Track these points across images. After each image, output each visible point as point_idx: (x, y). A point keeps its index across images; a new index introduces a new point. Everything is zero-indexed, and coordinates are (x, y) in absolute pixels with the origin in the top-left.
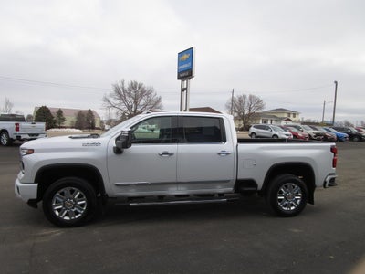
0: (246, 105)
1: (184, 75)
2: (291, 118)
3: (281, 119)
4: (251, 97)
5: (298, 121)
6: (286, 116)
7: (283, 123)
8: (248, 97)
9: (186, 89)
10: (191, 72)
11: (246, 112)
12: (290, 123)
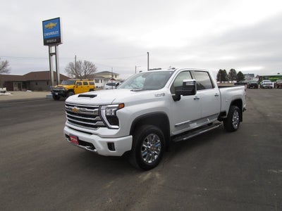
0: (82, 68)
1: (50, 41)
2: (114, 78)
3: (108, 79)
4: (85, 63)
5: (118, 80)
6: (111, 76)
7: (110, 82)
8: (83, 62)
9: (55, 54)
10: (60, 39)
11: (83, 74)
12: (114, 82)
